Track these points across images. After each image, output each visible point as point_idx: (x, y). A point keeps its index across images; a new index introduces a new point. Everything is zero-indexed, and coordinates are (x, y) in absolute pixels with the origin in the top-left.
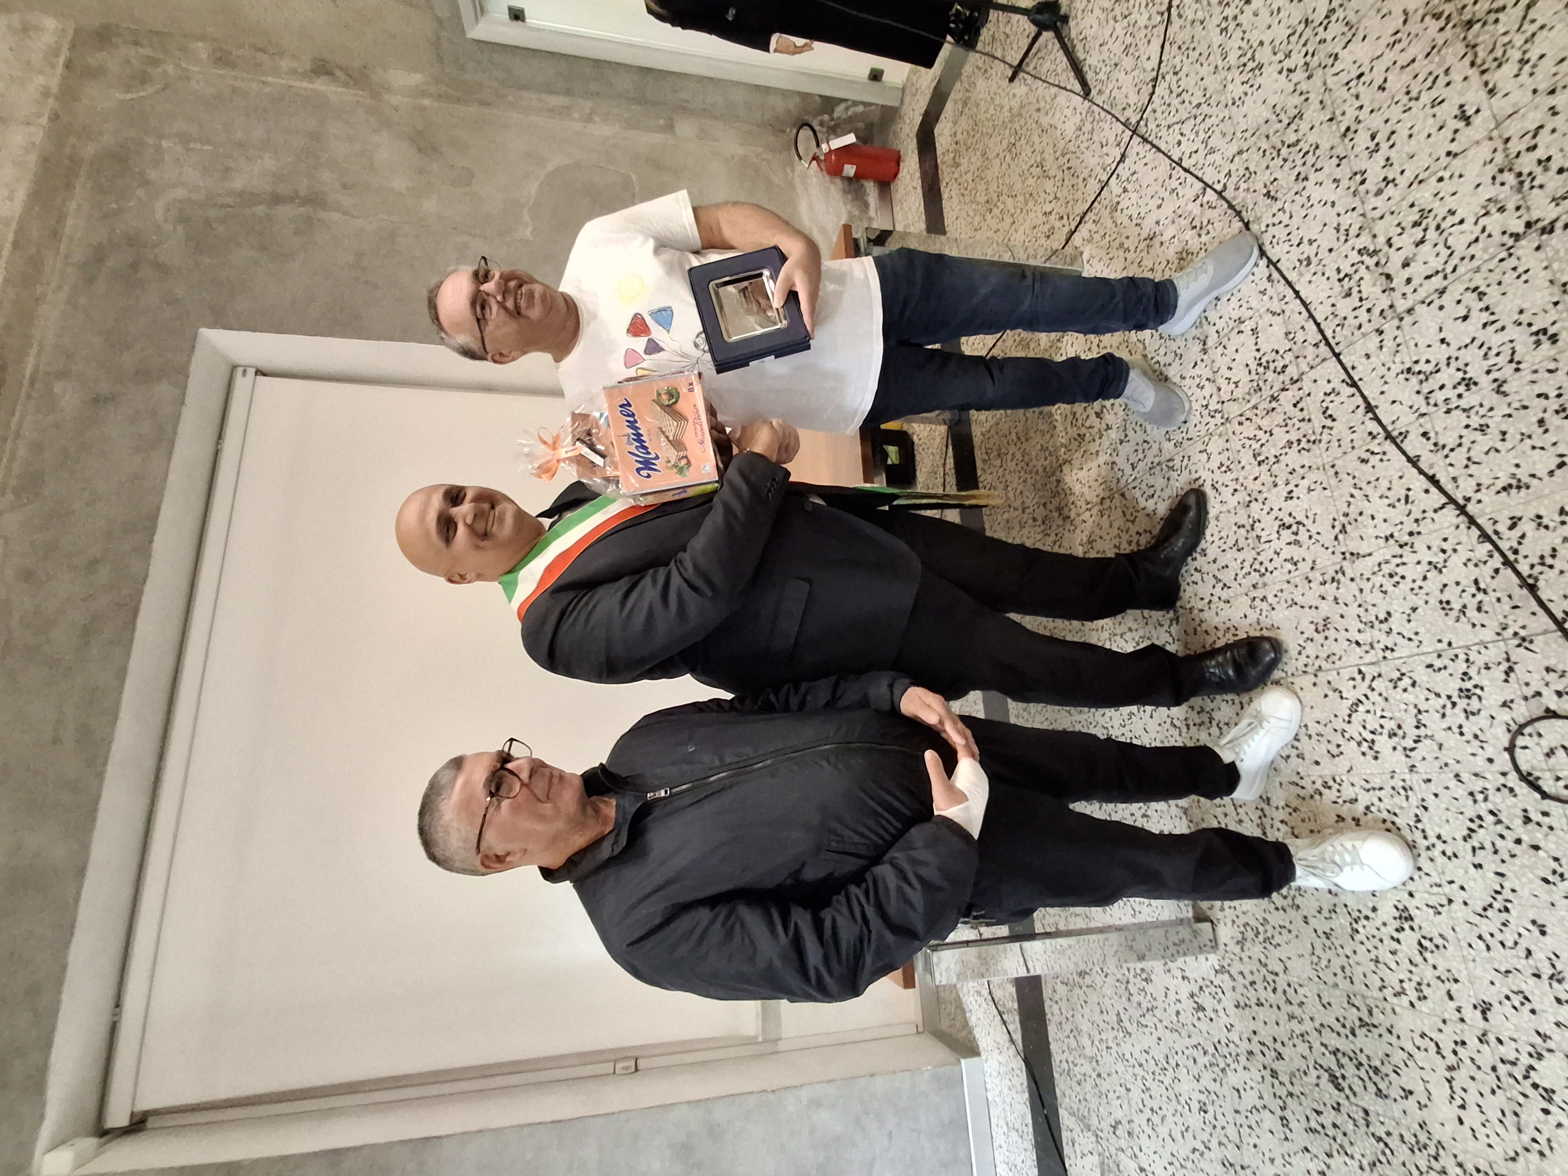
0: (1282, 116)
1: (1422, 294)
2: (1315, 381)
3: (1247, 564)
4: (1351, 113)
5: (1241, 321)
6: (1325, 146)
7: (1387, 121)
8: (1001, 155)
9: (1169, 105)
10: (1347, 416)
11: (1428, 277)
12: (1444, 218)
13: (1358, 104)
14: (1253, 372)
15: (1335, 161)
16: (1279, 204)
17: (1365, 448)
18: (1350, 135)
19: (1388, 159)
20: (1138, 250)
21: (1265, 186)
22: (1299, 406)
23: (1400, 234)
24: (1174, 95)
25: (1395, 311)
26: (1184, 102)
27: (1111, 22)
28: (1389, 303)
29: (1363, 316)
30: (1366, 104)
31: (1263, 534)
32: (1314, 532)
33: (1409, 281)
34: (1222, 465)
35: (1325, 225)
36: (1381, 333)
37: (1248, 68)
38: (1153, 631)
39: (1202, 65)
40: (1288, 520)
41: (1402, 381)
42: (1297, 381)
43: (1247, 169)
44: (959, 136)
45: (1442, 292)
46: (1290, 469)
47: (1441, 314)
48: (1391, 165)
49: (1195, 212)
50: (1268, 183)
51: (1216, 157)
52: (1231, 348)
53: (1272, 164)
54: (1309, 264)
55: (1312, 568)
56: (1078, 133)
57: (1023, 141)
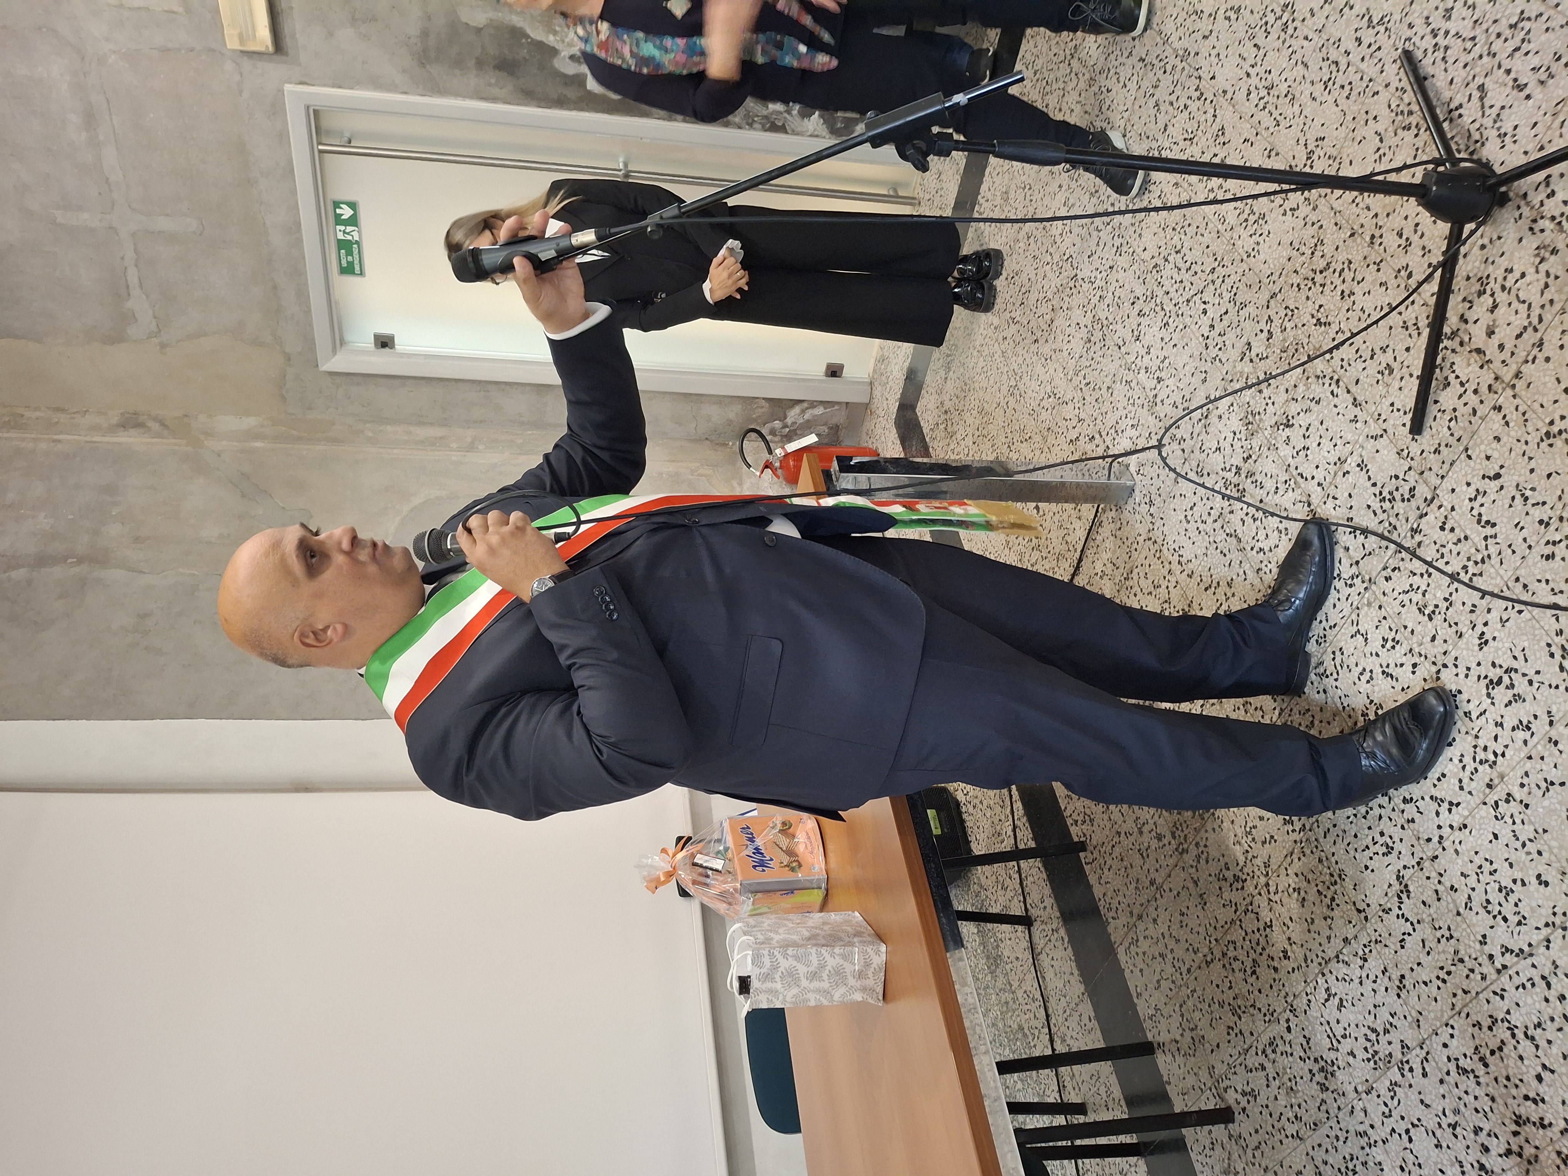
0: (1303, 249)
1: (1521, 355)
2: (1453, 490)
3: (1468, 760)
4: (1369, 223)
5: (1341, 461)
6: (1357, 258)
7: (1406, 218)
8: (1003, 403)
9: (1182, 282)
10: (1506, 514)
11: (1519, 336)
12: (1505, 278)
13: (1372, 214)
14: (1379, 511)
15: (1374, 268)
16: (1335, 327)
17: (1544, 541)
18: (1377, 241)
19: (1424, 248)
20: (1195, 435)
21: (1313, 316)
22: (1448, 527)
23: (1470, 308)
24: (1183, 271)
25: (1503, 381)
26: (1196, 273)
27: (1095, 234)
28: (1493, 376)
29: (1473, 400)
30: (1379, 211)
31: (1471, 707)
32: (1531, 672)
33: (1501, 347)
34: (1385, 640)
35: (1391, 328)
36: (1500, 409)
37: (1250, 223)
38: (1380, 927)
39: (1202, 235)
40: (1494, 674)
41: (1547, 449)
42: (1433, 499)
43: (1286, 308)
44: (948, 405)
45: (1541, 344)
46: (1468, 607)
47: (1550, 365)
48: (1429, 251)
49: (1246, 370)
50: (1315, 312)
51: (1251, 309)
52: (1342, 495)
53: (1310, 294)
54: (1391, 371)
55: (1551, 723)
56: (1088, 345)
57: (1026, 379)
